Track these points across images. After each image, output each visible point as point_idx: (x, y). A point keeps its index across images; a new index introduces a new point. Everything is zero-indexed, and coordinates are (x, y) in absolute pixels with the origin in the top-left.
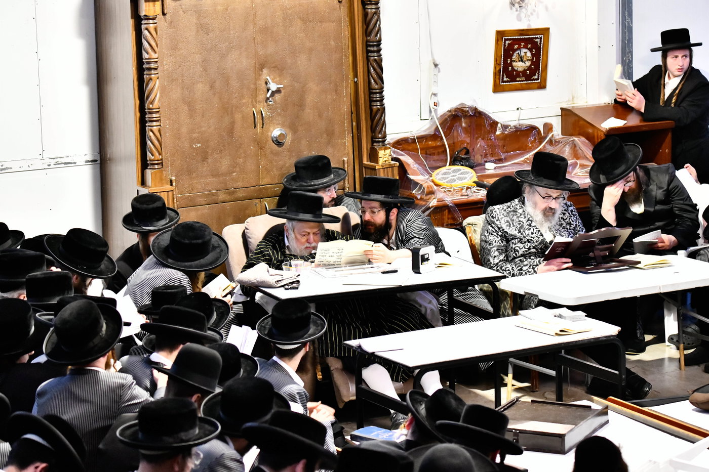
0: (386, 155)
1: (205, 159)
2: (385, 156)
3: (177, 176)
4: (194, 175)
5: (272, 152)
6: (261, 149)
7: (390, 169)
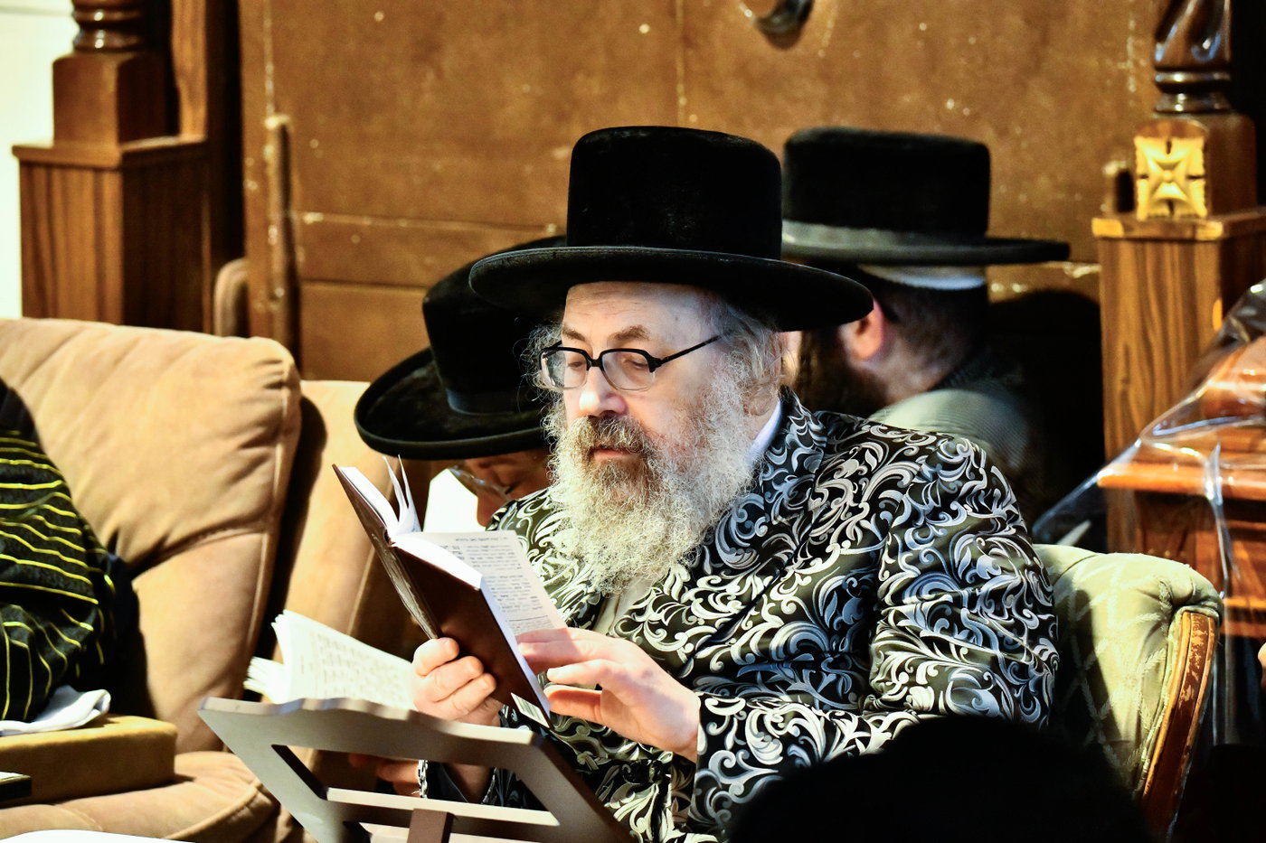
0: (1171, 167)
1: (426, 51)
2: (1167, 175)
3: (301, 113)
4: (377, 126)
5: (743, 70)
6: (687, 41)
7: (1171, 253)
